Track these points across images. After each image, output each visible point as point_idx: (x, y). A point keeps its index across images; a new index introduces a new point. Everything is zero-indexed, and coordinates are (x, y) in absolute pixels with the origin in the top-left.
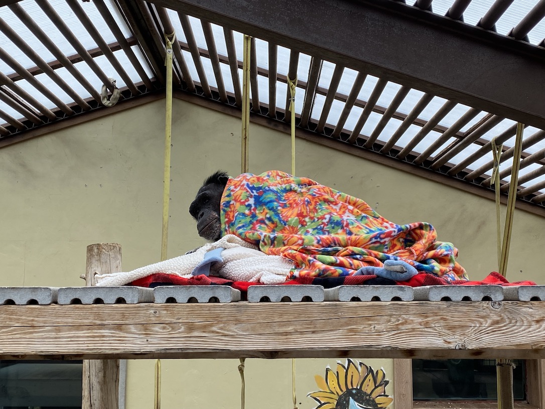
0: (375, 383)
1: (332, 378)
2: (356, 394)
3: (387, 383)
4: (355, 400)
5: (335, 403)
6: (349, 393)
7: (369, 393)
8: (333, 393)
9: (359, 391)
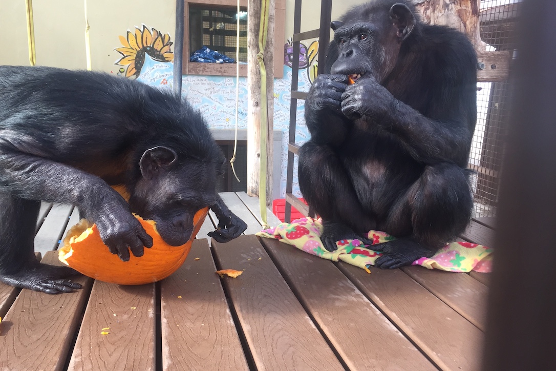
0: (163, 43)
1: (132, 38)
2: (150, 50)
3: (171, 43)
4: (150, 55)
5: (135, 56)
6: (144, 49)
7: (159, 50)
8: (133, 49)
9: (152, 48)
